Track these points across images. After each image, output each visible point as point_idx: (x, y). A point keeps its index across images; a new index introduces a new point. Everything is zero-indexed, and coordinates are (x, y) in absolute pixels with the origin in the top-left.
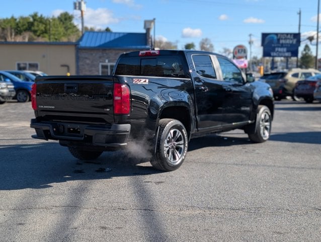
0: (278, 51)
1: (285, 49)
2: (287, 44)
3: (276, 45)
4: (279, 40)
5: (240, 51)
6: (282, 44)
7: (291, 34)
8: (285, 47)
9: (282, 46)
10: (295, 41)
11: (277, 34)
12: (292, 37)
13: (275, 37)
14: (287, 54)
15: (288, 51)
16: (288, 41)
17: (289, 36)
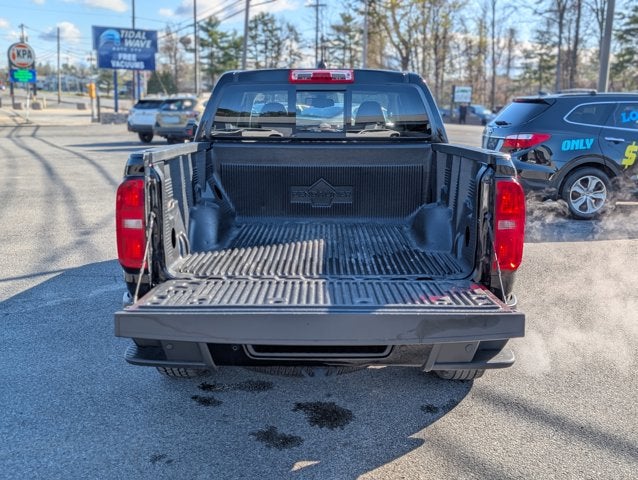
0: (122, 59)
1: (134, 56)
2: (137, 47)
3: (118, 49)
4: (122, 40)
5: (21, 54)
6: (129, 48)
7: (142, 31)
8: (134, 52)
9: (129, 51)
10: (148, 43)
11: (119, 30)
12: (144, 37)
13: (117, 36)
14: (138, 65)
15: (138, 60)
16: (137, 44)
17: (139, 35)
